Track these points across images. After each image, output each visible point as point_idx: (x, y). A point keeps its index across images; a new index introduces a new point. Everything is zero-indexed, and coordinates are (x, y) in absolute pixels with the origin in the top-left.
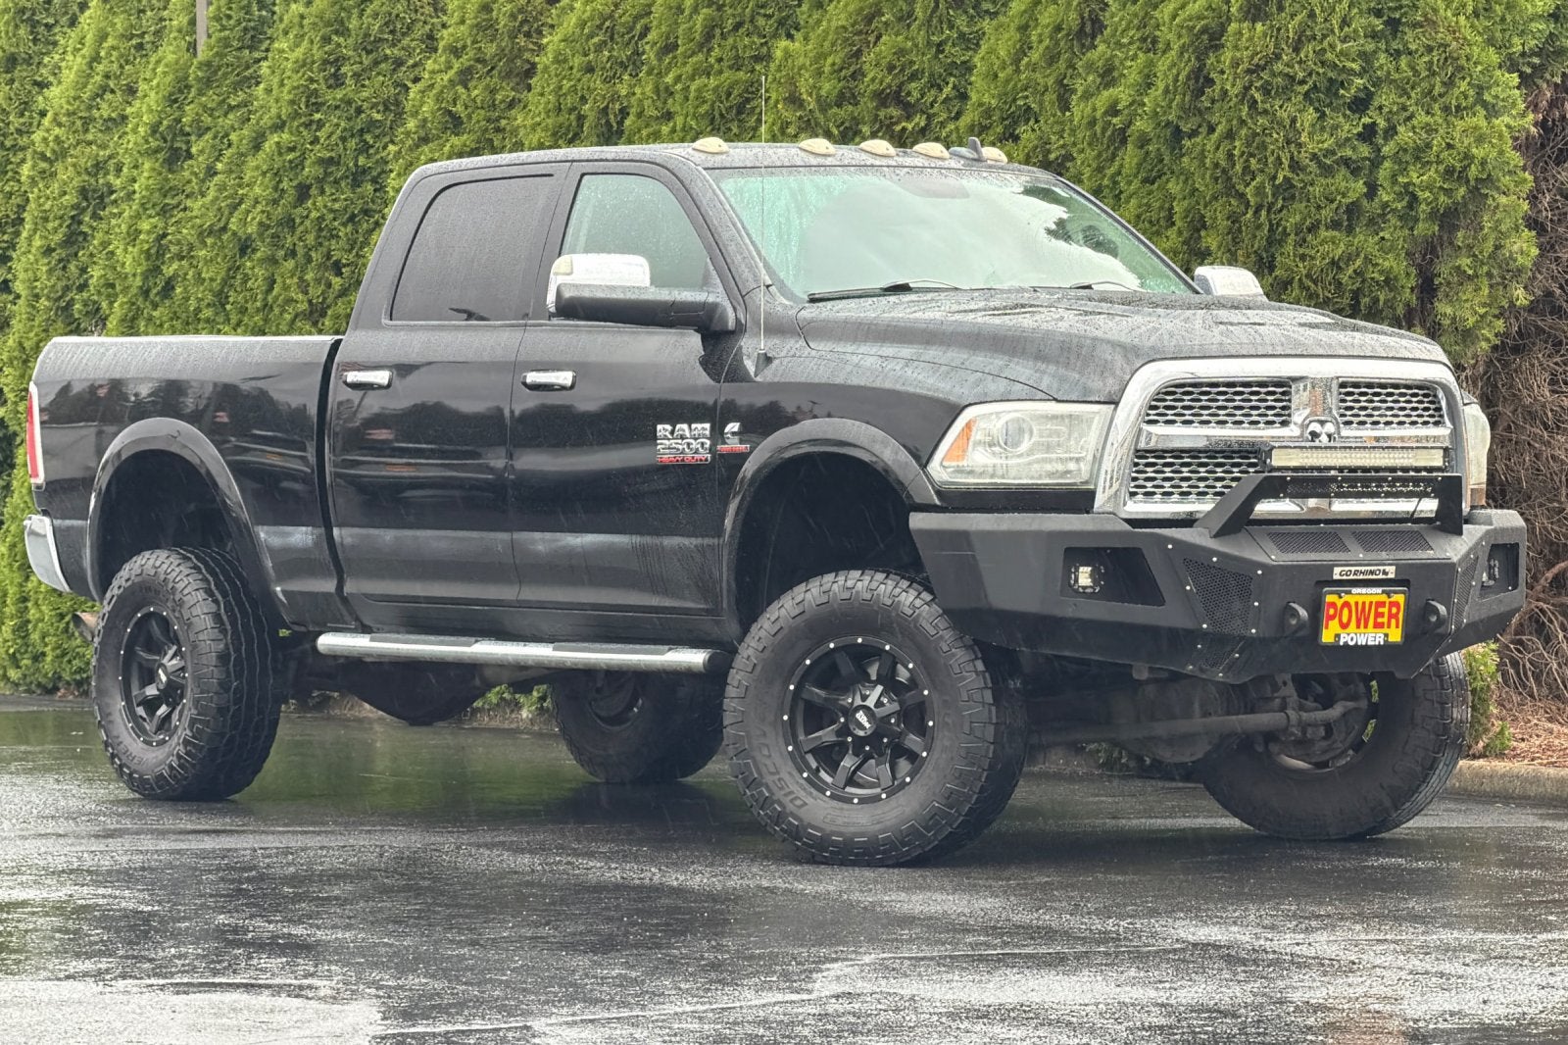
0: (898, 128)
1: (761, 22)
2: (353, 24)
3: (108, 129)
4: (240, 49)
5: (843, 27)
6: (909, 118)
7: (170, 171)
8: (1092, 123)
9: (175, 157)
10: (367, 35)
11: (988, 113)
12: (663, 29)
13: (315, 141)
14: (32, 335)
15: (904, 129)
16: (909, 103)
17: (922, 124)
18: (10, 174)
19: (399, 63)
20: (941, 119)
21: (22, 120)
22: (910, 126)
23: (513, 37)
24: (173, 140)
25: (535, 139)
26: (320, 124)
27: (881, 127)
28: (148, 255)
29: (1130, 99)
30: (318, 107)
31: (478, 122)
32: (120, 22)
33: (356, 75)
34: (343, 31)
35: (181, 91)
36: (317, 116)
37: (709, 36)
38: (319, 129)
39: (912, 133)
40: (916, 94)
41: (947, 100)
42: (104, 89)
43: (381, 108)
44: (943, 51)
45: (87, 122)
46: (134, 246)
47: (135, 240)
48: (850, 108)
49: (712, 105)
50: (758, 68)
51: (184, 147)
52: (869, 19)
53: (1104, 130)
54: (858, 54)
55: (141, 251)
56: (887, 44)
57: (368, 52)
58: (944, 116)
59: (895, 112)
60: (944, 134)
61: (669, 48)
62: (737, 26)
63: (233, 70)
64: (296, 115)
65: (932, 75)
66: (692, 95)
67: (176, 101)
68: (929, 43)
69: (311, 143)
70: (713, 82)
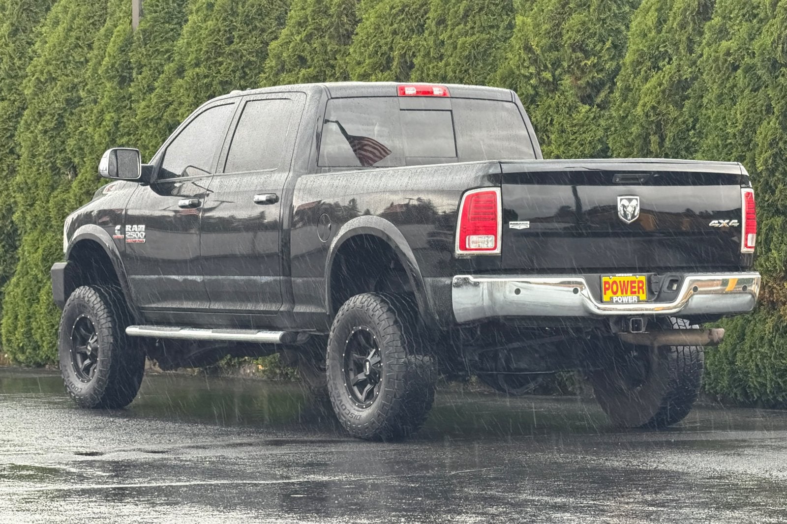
0: (583, 64)
1: (493, 8)
2: (240, 10)
3: (78, 67)
4: (163, 23)
5: (551, 10)
6: (587, 58)
7: (121, 88)
8: (716, 60)
9: (124, 81)
10: (247, 16)
11: (642, 55)
12: (439, 12)
13: (219, 72)
14: (32, 176)
15: (585, 64)
16: (587, 51)
17: (596, 61)
18: (14, 90)
19: (263, 31)
20: (606, 59)
21: (20, 62)
22: (589, 63)
23: (339, 17)
24: (122, 71)
25: (360, 70)
26: (221, 63)
27: (573, 63)
28: (109, 133)
29: (738, 47)
30: (220, 54)
31: (318, 61)
32: (83, 9)
33: (240, 37)
34: (234, 13)
35: (127, 46)
36: (220, 59)
37: (466, 15)
38: (220, 66)
39: (590, 66)
40: (591, 45)
41: (608, 49)
42: (77, 46)
43: (254, 54)
44: (606, 23)
45: (66, 63)
46: (100, 128)
47: (100, 124)
48: (556, 53)
49: (470, 52)
50: (492, 32)
51: (128, 75)
52: (563, 7)
53: (723, 64)
54: (558, 25)
55: (106, 131)
56: (575, 19)
57: (248, 25)
58: (607, 57)
59: (580, 55)
60: (607, 67)
61: (441, 22)
62: (481, 9)
63: (160, 34)
64: (209, 58)
65: (600, 36)
66: (459, 46)
67: (124, 51)
68: (599, 20)
69: (217, 73)
70: (469, 39)
